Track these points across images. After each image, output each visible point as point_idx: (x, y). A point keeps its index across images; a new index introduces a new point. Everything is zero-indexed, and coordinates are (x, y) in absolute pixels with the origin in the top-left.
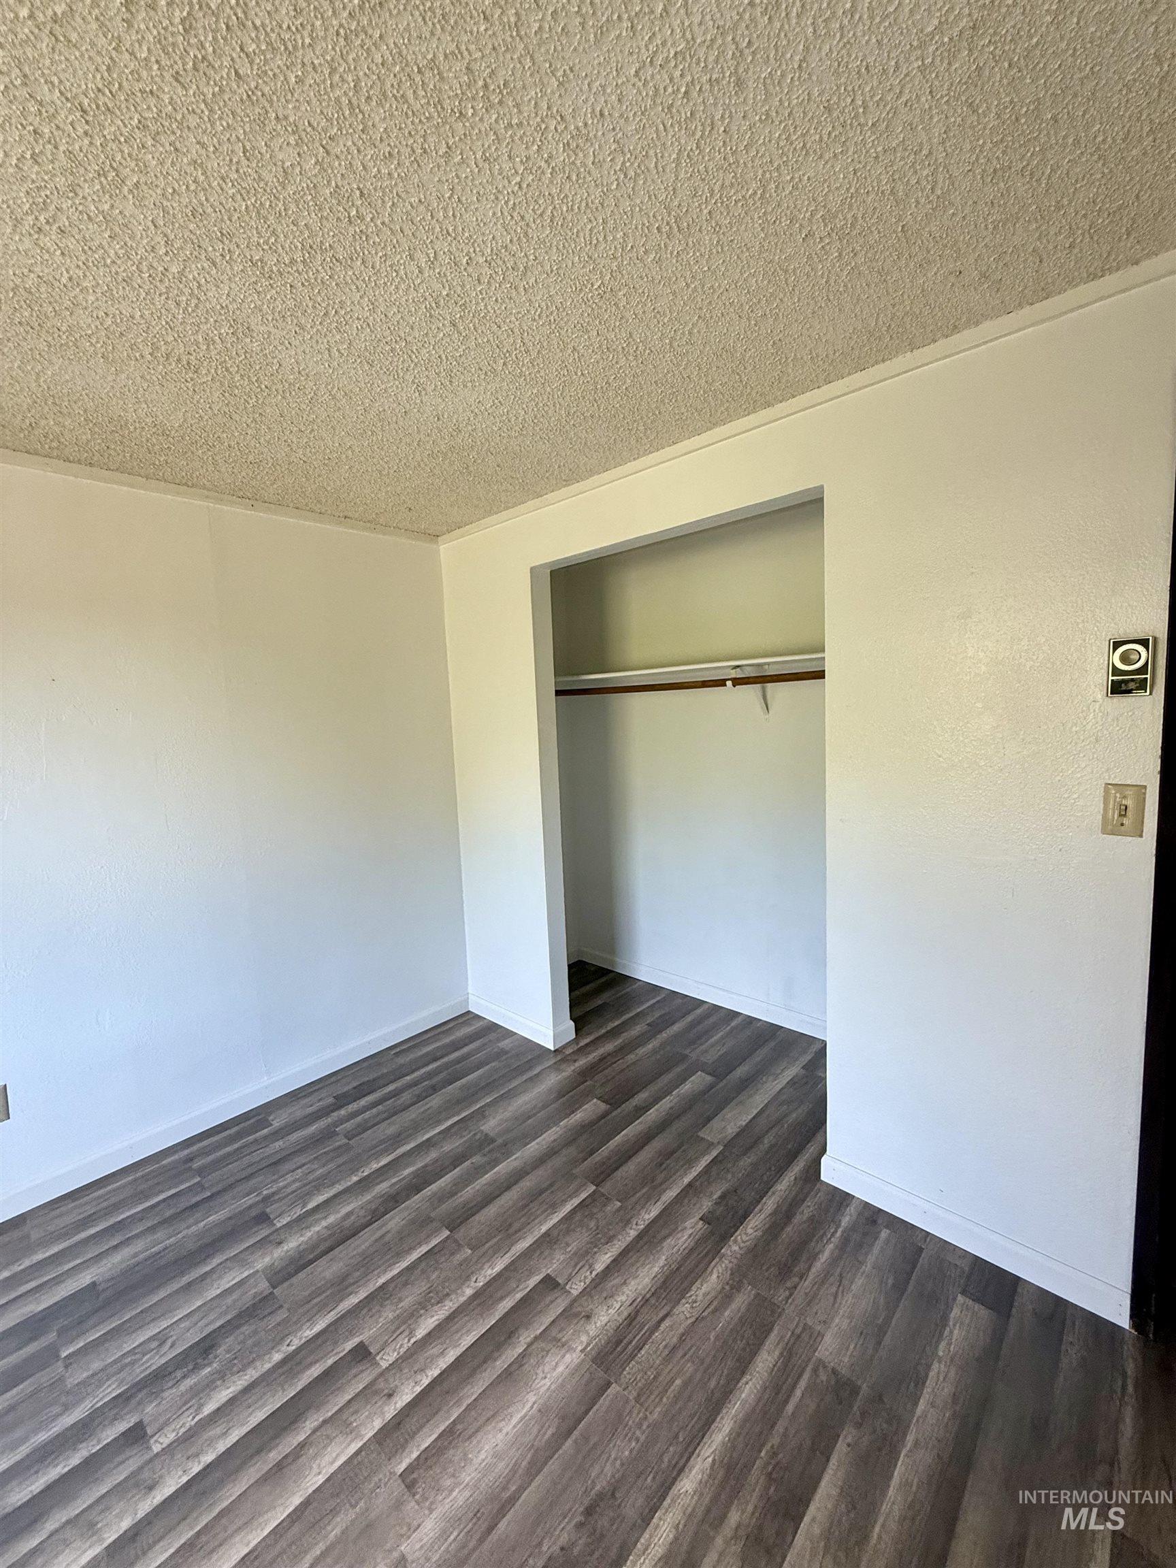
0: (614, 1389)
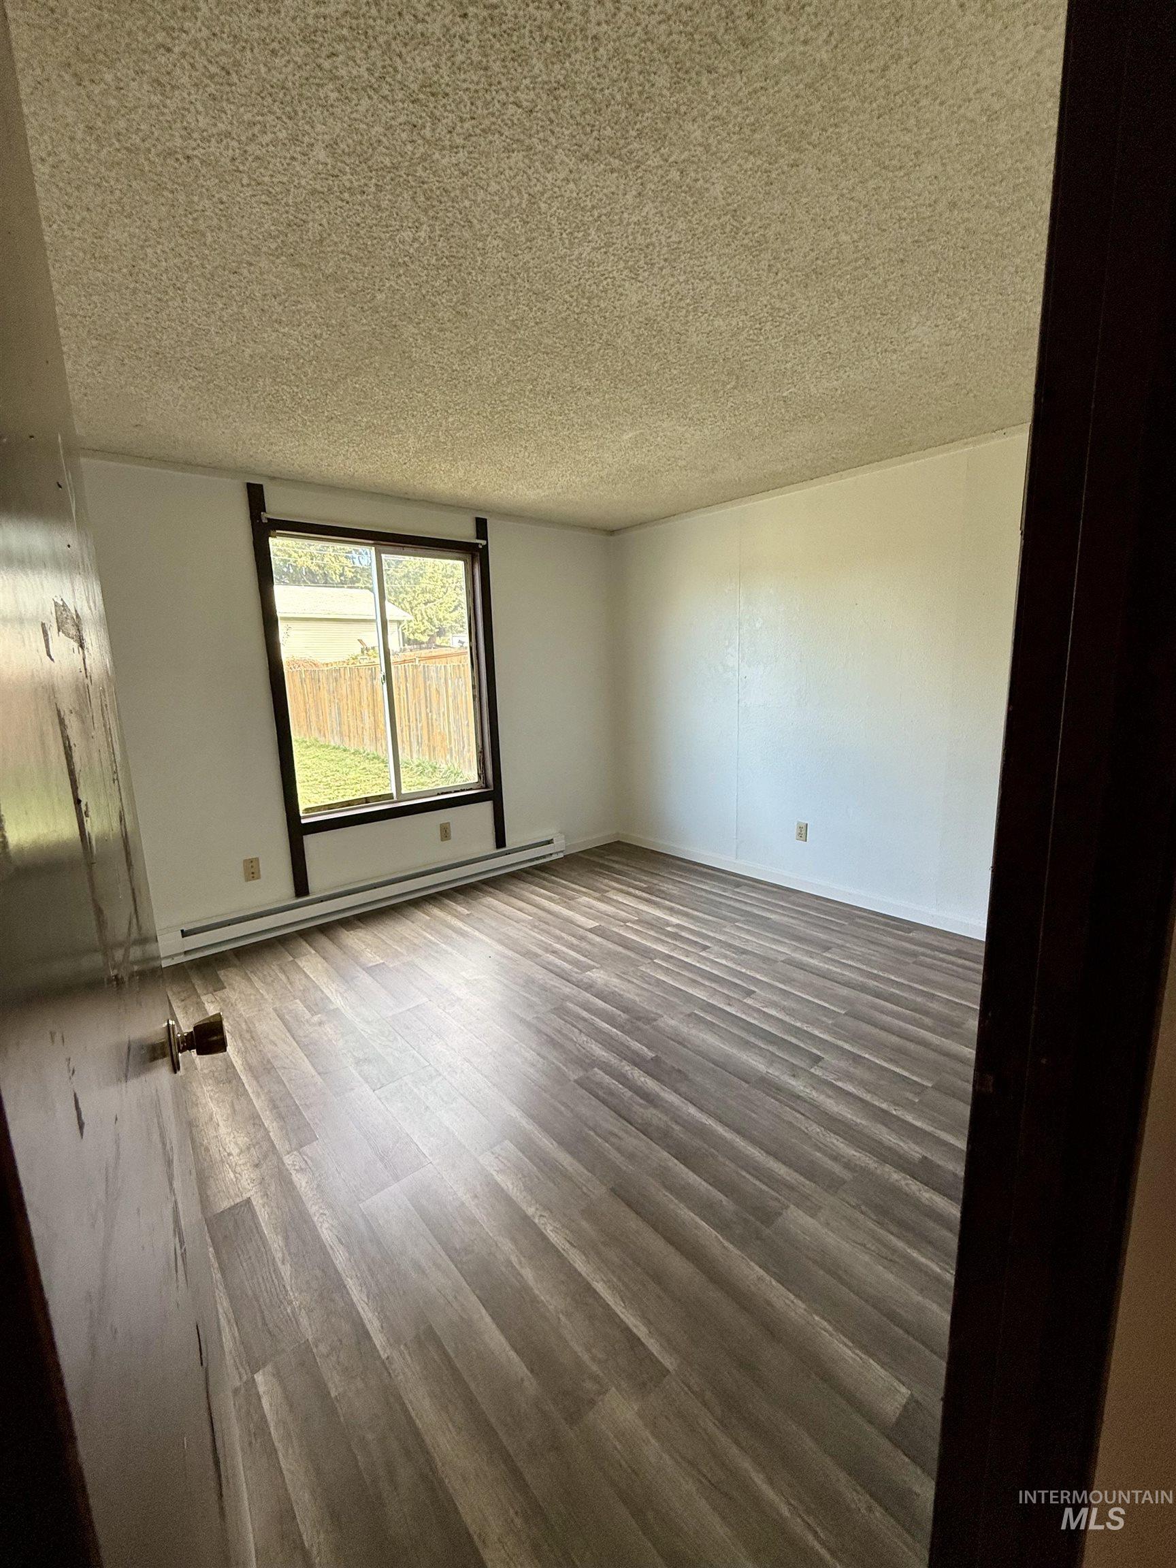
0: (746, 1085)
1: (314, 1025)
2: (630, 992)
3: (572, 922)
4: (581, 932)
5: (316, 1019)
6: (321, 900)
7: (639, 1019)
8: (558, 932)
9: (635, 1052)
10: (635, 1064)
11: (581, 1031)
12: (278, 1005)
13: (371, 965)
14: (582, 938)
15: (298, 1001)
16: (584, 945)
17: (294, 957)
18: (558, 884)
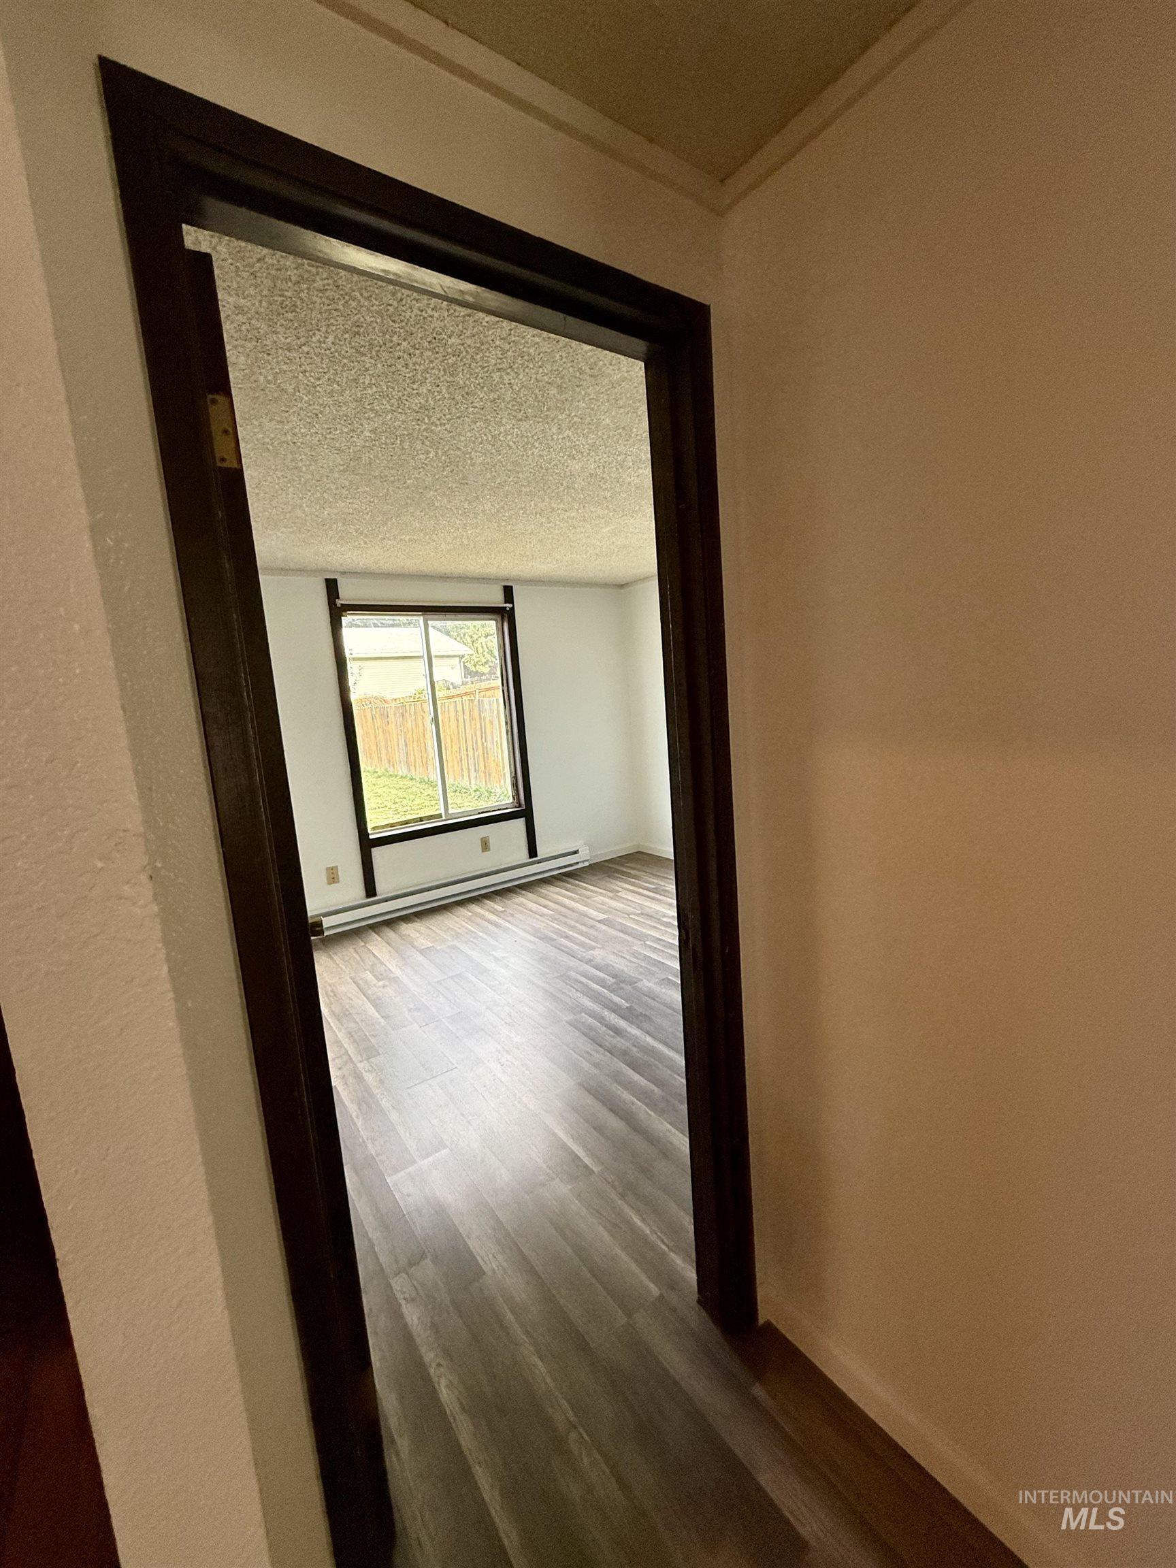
1: (379, 987)
2: (620, 965)
3: (586, 916)
4: (592, 923)
5: (381, 983)
6: (386, 900)
7: (623, 982)
8: (573, 923)
9: (616, 1004)
10: (614, 1011)
11: (577, 990)
12: (353, 975)
13: (423, 947)
14: (592, 927)
15: (367, 972)
16: (592, 932)
17: (365, 943)
18: (578, 886)
